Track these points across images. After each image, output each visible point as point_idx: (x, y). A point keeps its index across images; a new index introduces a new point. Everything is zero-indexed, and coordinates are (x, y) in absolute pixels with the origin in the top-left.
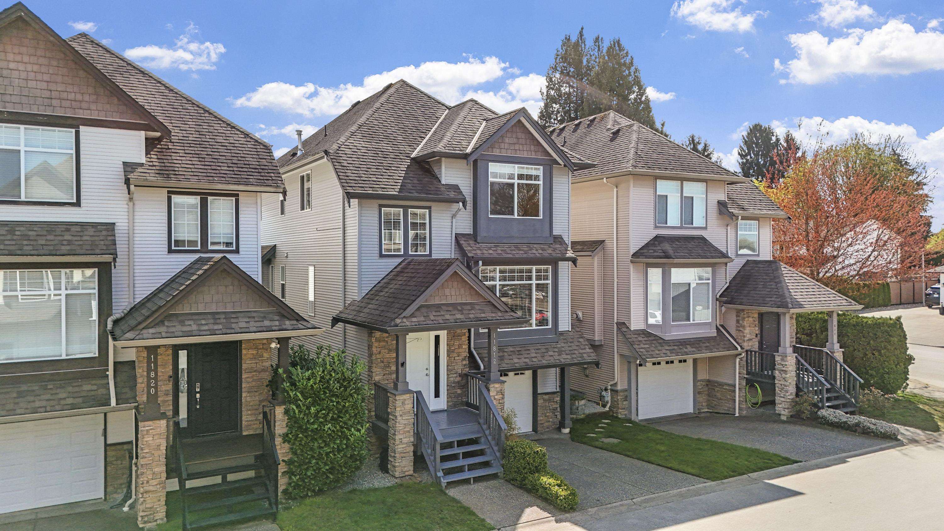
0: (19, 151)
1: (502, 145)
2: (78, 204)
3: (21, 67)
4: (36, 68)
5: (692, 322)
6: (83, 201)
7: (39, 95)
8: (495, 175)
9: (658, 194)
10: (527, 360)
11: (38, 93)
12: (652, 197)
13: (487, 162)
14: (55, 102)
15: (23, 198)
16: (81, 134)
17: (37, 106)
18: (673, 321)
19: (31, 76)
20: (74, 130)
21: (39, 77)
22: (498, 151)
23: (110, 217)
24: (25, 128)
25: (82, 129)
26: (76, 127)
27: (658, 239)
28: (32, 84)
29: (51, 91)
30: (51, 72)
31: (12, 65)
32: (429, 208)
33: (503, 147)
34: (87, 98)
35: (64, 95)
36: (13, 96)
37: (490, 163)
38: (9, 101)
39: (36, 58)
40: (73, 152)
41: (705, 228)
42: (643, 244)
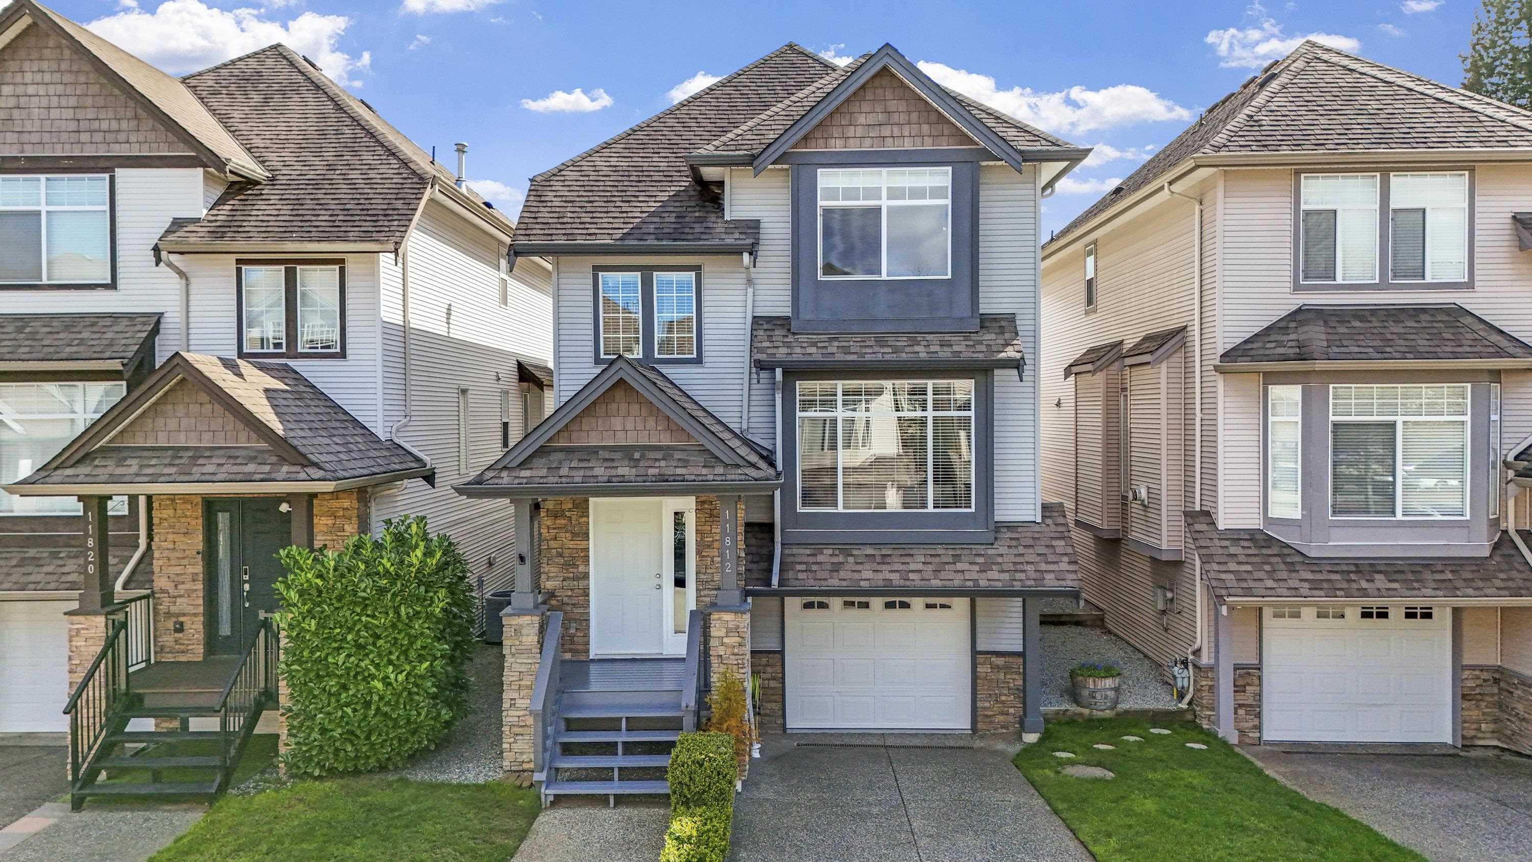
0: (38, 214)
1: (851, 131)
2: (113, 285)
3: (42, 90)
4: (60, 89)
5: (1399, 516)
6: (120, 282)
7: (64, 128)
8: (832, 193)
9: (1303, 207)
10: (894, 576)
11: (63, 125)
12: (1287, 220)
13: (813, 167)
14: (85, 137)
15: (45, 281)
16: (118, 180)
17: (61, 145)
18: (1334, 513)
19: (55, 101)
20: (107, 176)
21: (64, 102)
22: (839, 143)
23: (158, 303)
24: (48, 179)
25: (120, 173)
26: (109, 170)
27: (1300, 316)
28: (55, 113)
29: (78, 120)
30: (78, 92)
31: (31, 90)
32: (697, 269)
33: (851, 134)
34: (124, 125)
35: (96, 125)
36: (33, 134)
37: (819, 170)
38: (27, 141)
39: (58, 75)
40: (107, 208)
41: (1469, 285)
42: (1257, 330)
